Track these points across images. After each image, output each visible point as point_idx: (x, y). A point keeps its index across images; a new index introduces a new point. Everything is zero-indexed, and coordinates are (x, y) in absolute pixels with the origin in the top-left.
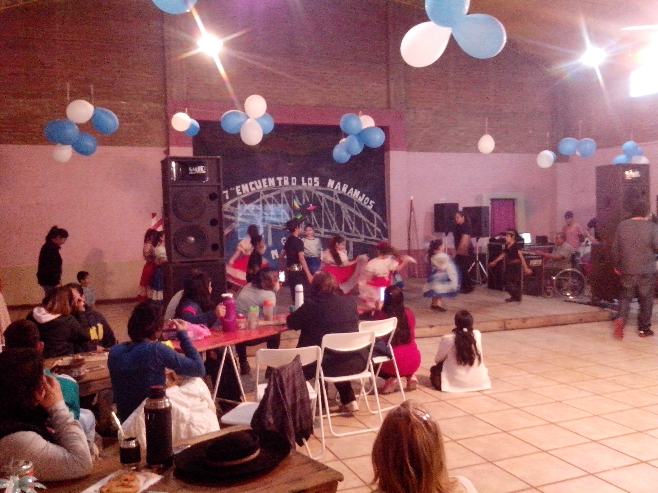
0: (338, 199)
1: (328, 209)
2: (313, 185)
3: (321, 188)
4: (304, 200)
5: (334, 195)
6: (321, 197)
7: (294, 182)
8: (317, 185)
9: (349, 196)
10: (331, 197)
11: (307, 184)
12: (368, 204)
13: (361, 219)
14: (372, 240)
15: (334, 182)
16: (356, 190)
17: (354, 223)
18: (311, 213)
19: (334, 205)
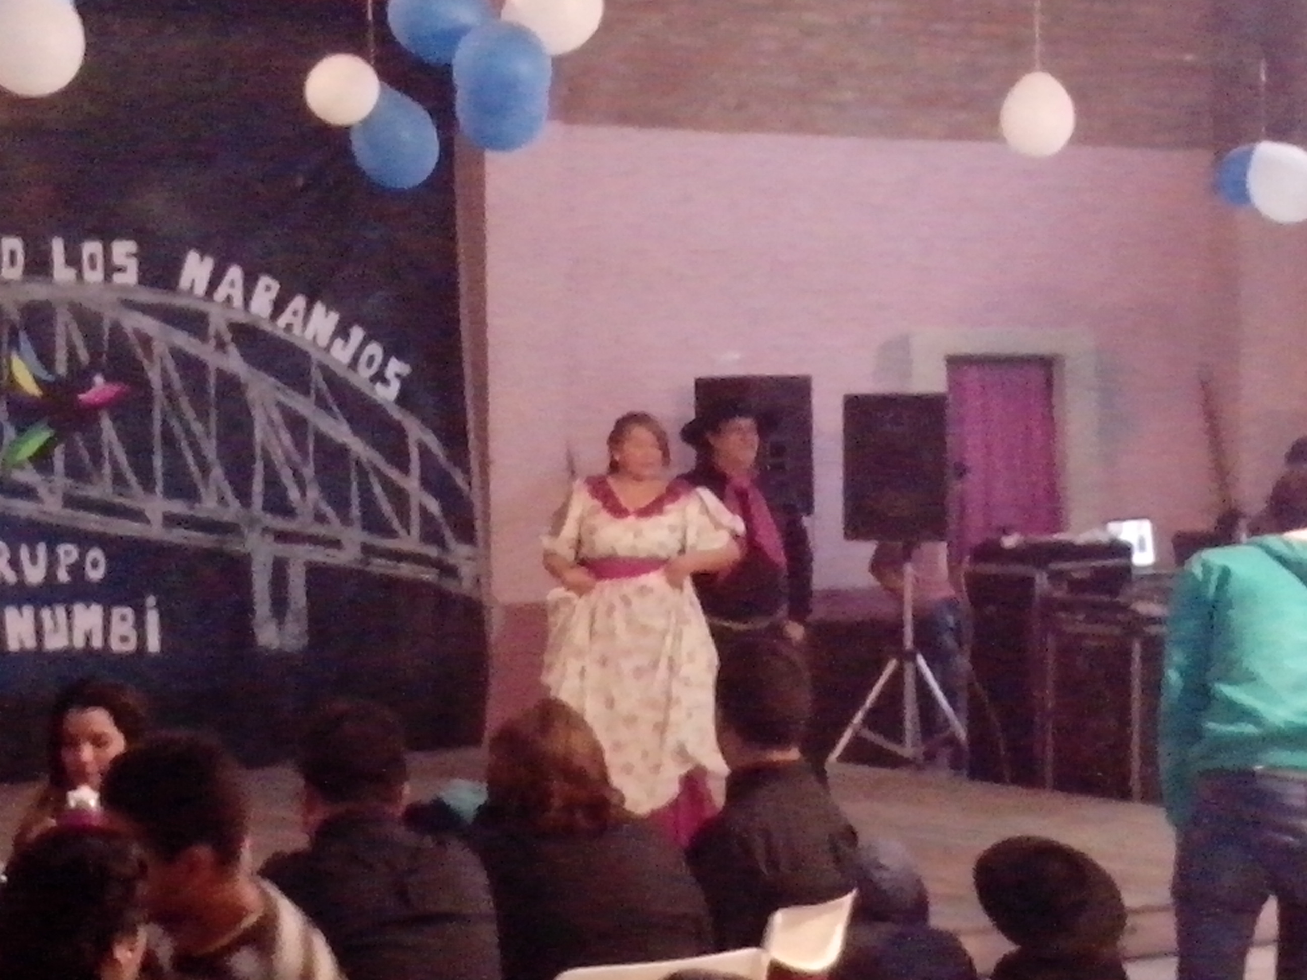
0: (233, 349)
1: (184, 403)
2: (108, 280)
3: (148, 296)
4: (61, 356)
5: (212, 331)
6: (146, 341)
8: (129, 277)
9: (281, 333)
10: (194, 341)
11: (80, 275)
12: (380, 377)
13: (343, 451)
14: (399, 556)
15: (208, 264)
16: (319, 309)
17: (308, 471)
18: (97, 420)
19: (212, 380)
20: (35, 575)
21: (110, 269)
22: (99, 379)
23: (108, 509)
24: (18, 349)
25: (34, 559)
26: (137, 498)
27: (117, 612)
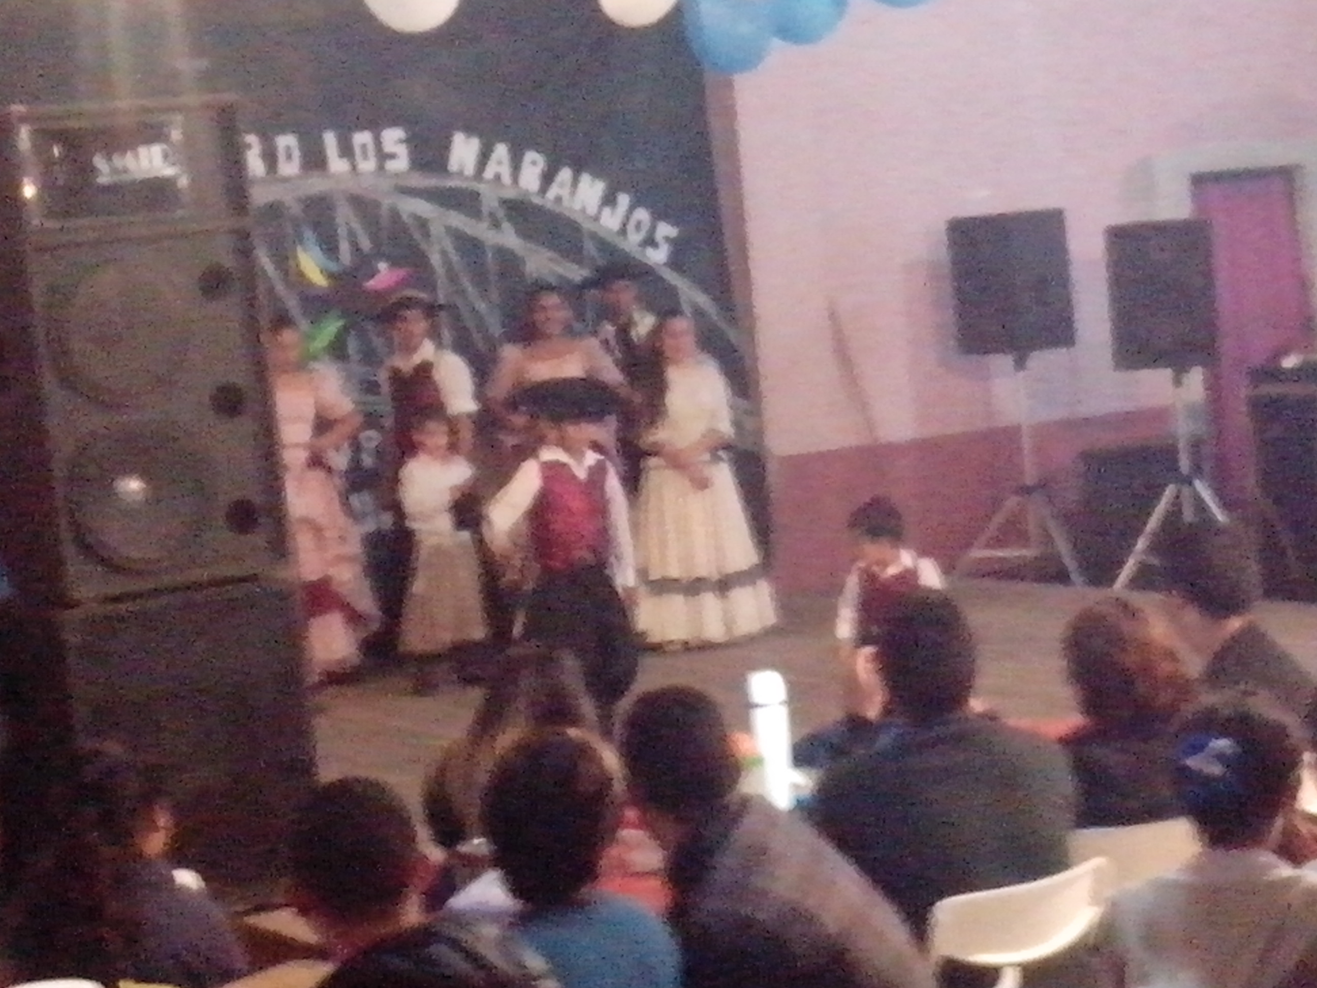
0: (506, 226)
1: (466, 284)
2: (381, 167)
3: (419, 181)
4: (344, 247)
5: (485, 210)
6: (423, 224)
7: (289, 157)
8: (400, 163)
9: (549, 205)
10: (471, 221)
11: (353, 166)
12: (650, 241)
15: (476, 143)
16: (586, 179)
19: (491, 258)
21: (383, 157)
22: (382, 266)
24: (303, 242)
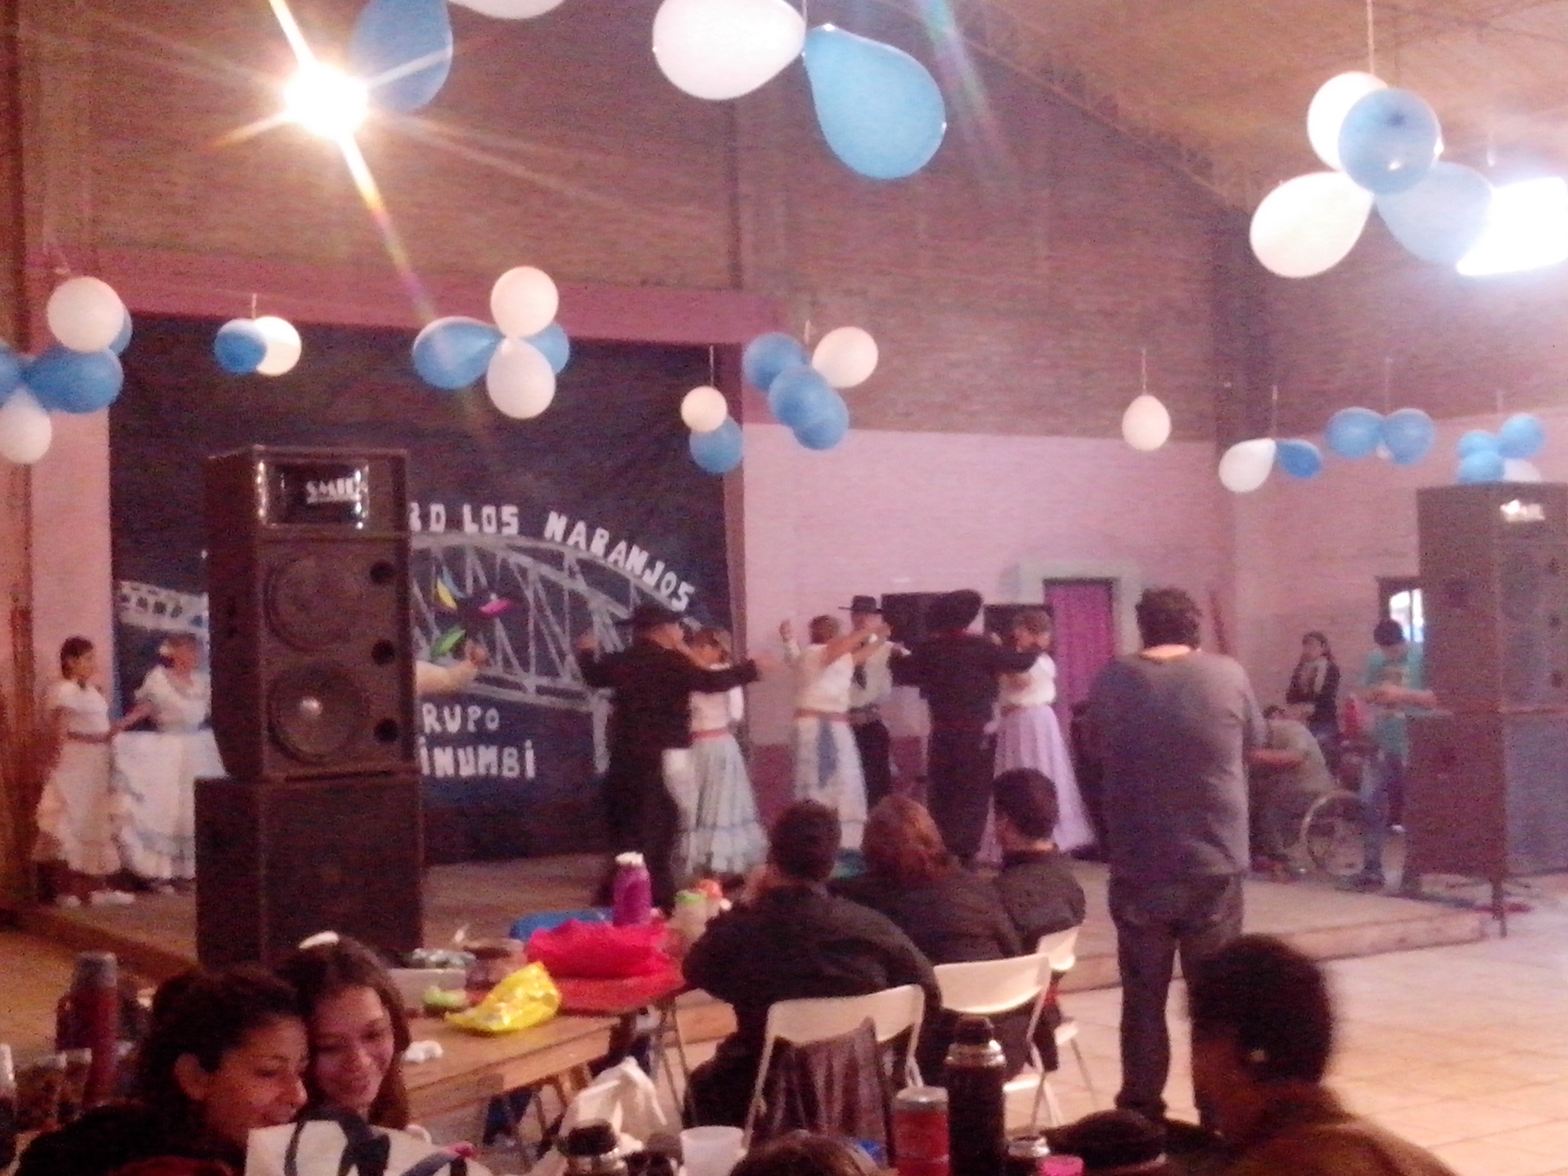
0: (579, 577)
1: (548, 612)
2: (499, 531)
3: (523, 542)
4: (469, 582)
5: (566, 564)
6: (523, 572)
7: (438, 519)
8: (513, 529)
9: (611, 566)
10: (555, 571)
11: (481, 529)
12: (675, 594)
15: (564, 521)
16: (635, 549)
18: (493, 625)
19: (566, 598)
20: (453, 726)
21: (500, 524)
22: (493, 597)
23: (499, 682)
24: (442, 577)
25: (452, 715)
26: (519, 675)
27: (507, 751)
